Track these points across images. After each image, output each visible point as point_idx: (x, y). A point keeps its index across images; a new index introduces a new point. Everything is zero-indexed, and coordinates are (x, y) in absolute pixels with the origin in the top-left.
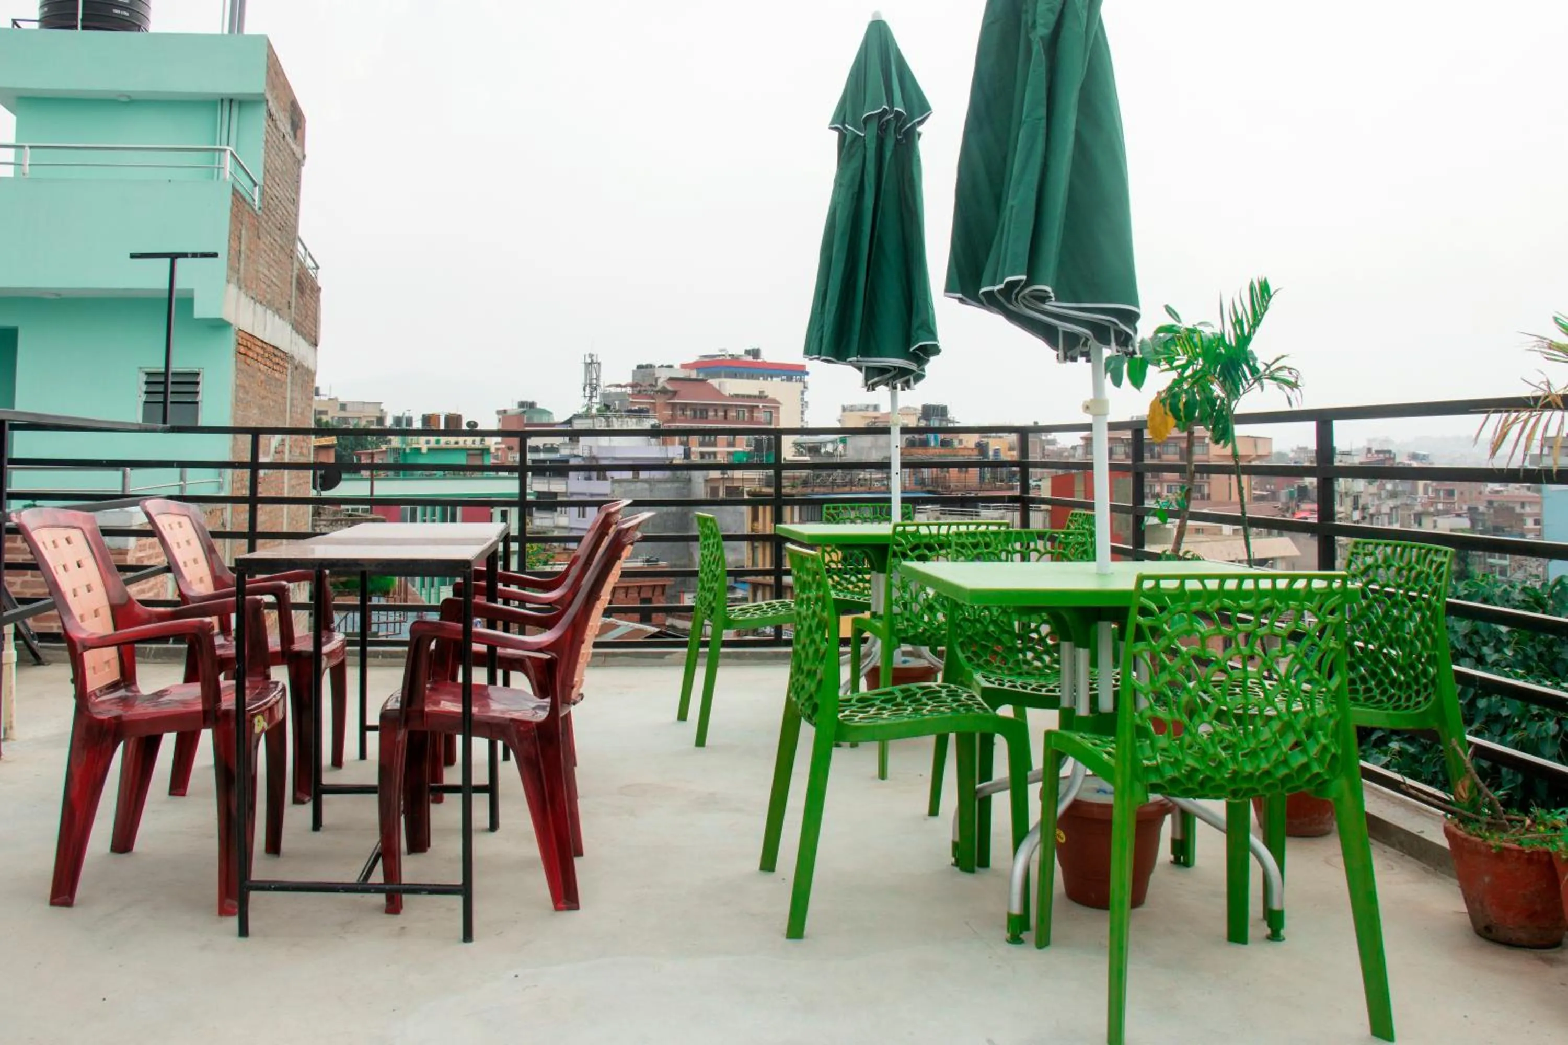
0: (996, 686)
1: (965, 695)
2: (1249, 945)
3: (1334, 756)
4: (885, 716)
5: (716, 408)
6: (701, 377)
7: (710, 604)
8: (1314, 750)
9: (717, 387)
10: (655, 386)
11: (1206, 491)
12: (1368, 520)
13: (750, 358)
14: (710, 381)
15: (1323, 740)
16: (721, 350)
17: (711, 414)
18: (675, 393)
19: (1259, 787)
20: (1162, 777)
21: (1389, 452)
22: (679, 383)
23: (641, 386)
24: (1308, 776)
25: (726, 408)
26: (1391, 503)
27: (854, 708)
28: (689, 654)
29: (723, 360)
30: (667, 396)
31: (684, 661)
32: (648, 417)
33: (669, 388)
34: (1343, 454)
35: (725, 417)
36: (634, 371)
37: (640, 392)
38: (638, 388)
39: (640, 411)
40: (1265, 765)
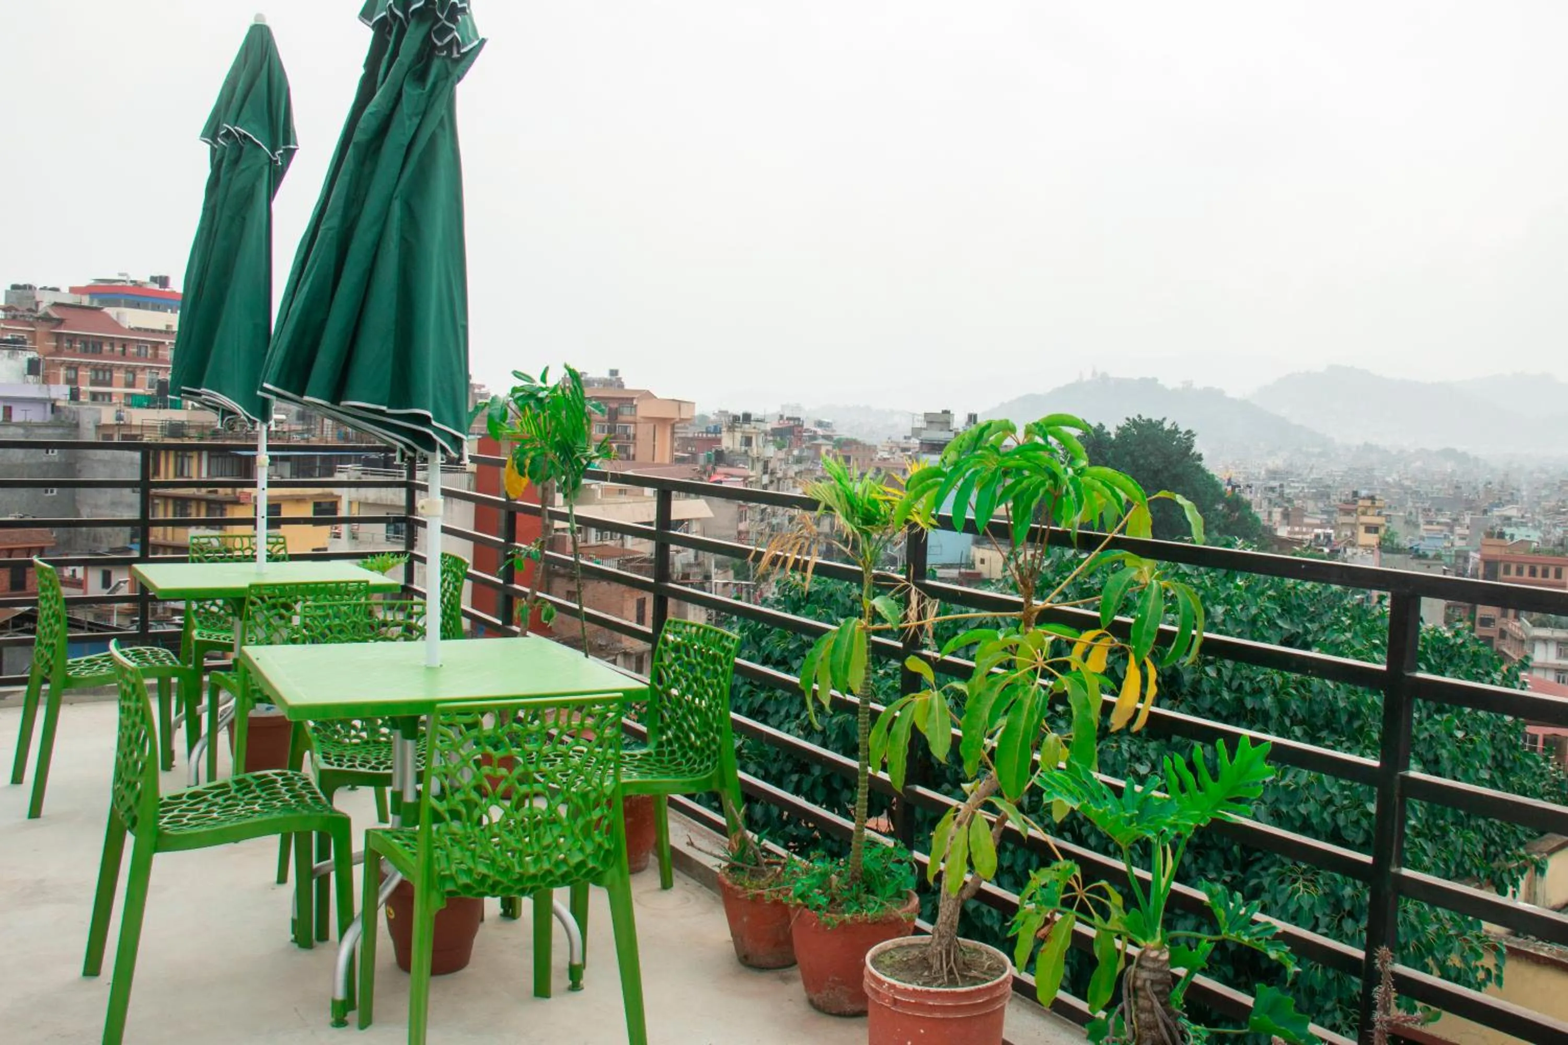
0: (335, 767)
1: (299, 784)
2: (552, 999)
3: (608, 851)
4: (215, 815)
5: (112, 342)
6: (95, 304)
7: (48, 661)
8: (589, 849)
9: (114, 317)
10: (36, 311)
11: (632, 451)
12: (775, 484)
13: (156, 287)
14: (107, 310)
15: (598, 839)
16: (121, 275)
17: (106, 348)
18: (60, 322)
19: (542, 884)
20: (456, 884)
21: (799, 419)
22: (64, 309)
23: (17, 310)
24: (584, 871)
25: (125, 343)
26: (796, 468)
27: (184, 806)
28: (28, 693)
29: (122, 287)
30: (50, 324)
31: (23, 702)
32: (25, 350)
33: (54, 315)
34: (758, 421)
35: (124, 353)
36: (7, 292)
37: (14, 317)
38: (13, 312)
39: (15, 341)
40: (546, 866)
